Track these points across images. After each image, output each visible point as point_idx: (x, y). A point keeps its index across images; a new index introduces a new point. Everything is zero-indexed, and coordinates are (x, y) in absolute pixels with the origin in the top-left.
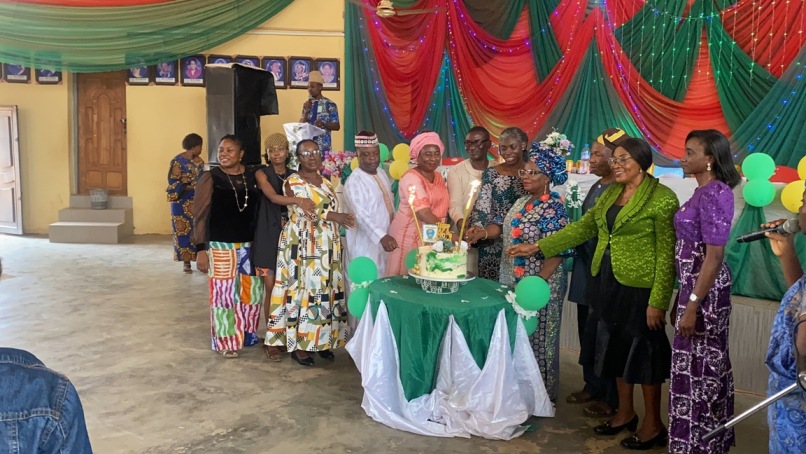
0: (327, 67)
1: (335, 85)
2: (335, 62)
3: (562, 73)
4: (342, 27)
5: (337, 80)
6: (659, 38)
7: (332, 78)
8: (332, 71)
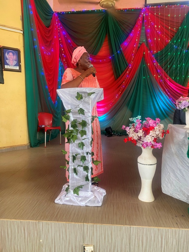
0: (11, 54)
1: (18, 68)
2: (17, 51)
3: (129, 73)
4: (20, 27)
5: (18, 64)
6: (177, 58)
7: (15, 62)
8: (15, 57)
